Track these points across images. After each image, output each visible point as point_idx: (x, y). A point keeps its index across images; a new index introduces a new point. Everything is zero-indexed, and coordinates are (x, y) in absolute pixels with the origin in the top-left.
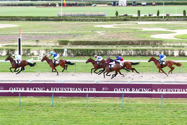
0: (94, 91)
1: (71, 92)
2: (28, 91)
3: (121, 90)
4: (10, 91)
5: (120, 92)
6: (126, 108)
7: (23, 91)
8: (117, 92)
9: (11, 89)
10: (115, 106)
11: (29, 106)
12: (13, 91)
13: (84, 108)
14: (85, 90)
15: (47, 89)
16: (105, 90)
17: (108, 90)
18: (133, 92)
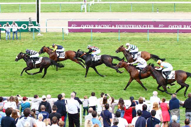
0: (152, 28)
1: (133, 28)
2: (96, 28)
3: (175, 27)
4: (81, 28)
5: (174, 28)
6: (181, 42)
7: (92, 27)
8: (172, 28)
9: (83, 26)
10: (171, 39)
11: (99, 40)
12: (84, 28)
13: (146, 41)
14: (145, 27)
15: (113, 26)
16: (161, 27)
17: (163, 27)
18: (185, 28)
